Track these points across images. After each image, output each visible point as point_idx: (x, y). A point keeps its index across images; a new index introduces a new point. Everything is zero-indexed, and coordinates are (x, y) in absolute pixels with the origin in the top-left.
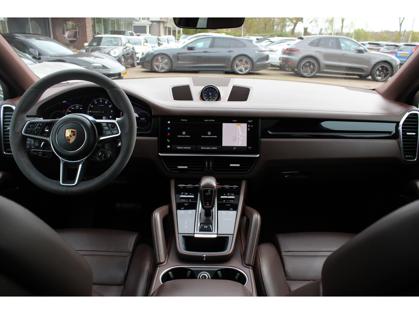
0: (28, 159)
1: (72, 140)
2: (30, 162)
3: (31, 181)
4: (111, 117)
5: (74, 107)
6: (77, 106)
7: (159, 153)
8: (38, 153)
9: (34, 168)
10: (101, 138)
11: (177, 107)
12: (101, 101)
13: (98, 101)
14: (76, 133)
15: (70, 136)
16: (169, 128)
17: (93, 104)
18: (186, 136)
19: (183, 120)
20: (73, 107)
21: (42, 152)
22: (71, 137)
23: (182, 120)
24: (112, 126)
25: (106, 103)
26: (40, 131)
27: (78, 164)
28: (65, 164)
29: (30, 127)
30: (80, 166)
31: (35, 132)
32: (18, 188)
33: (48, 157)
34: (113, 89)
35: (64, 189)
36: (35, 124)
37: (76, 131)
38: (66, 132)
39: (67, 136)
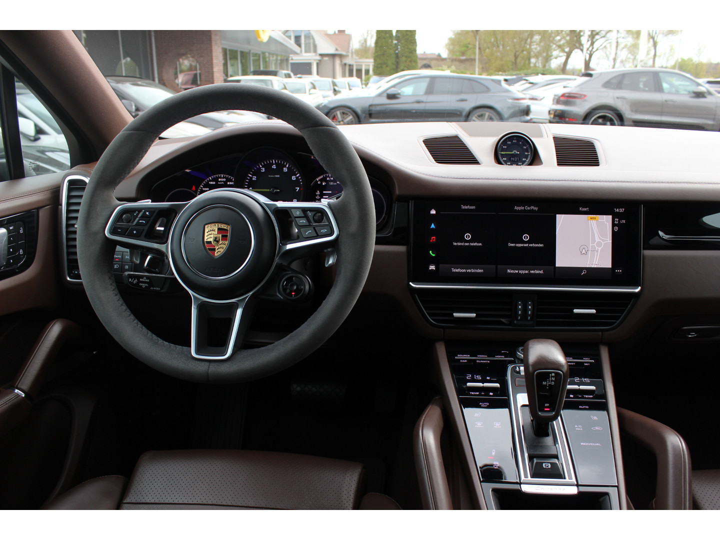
0: (116, 295)
1: (220, 250)
2: (121, 302)
3: (124, 347)
6: (221, 178)
7: (411, 283)
8: (138, 280)
9: (130, 315)
10: (290, 246)
11: (451, 178)
12: (274, 167)
13: (268, 167)
14: (229, 234)
15: (216, 240)
16: (433, 226)
17: (257, 173)
18: (472, 244)
19: (466, 207)
20: (212, 181)
21: (148, 277)
22: (218, 242)
23: (463, 207)
24: (316, 218)
25: (285, 170)
26: (146, 228)
27: (233, 308)
28: (202, 307)
29: (122, 220)
30: (239, 312)
31: (135, 232)
32: (94, 353)
33: (161, 289)
34: (318, 128)
35: (201, 368)
36: (135, 212)
37: (229, 228)
38: (206, 231)
39: (208, 240)
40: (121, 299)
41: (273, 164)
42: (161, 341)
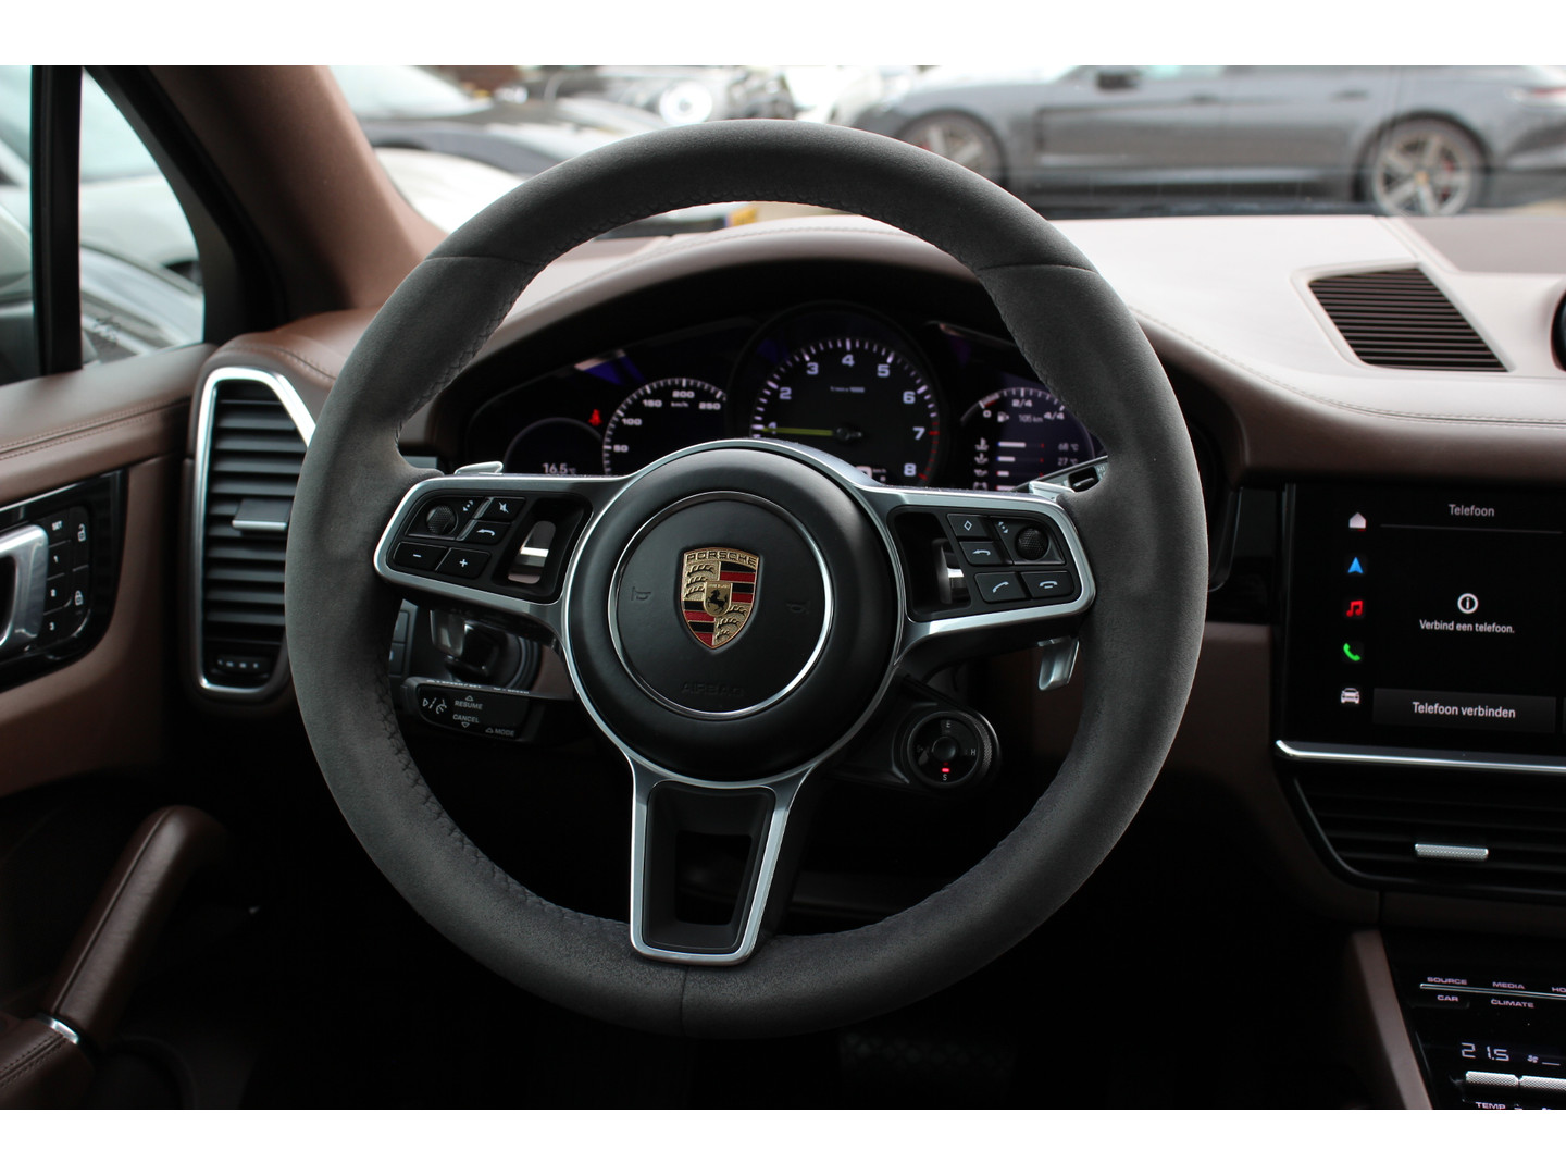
0: (400, 751)
2: (413, 773)
4: (910, 470)
5: (664, 394)
6: (680, 388)
7: (1279, 744)
8: (450, 703)
9: (439, 815)
10: (938, 627)
11: (1419, 416)
12: (848, 360)
13: (829, 360)
14: (757, 583)
15: (715, 597)
16: (1356, 566)
17: (796, 376)
18: (1482, 628)
19: (1466, 511)
20: (653, 396)
21: (478, 697)
22: (722, 604)
23: (1455, 510)
24: (1026, 543)
26: (495, 552)
27: (760, 807)
28: (663, 801)
29: (427, 524)
30: (779, 821)
31: (463, 563)
32: (253, 910)
33: (518, 735)
34: (1035, 268)
35: (660, 988)
36: (465, 502)
37: (755, 563)
38: (685, 574)
39: (693, 598)
40: (412, 765)
41: (844, 352)
42: (533, 898)
